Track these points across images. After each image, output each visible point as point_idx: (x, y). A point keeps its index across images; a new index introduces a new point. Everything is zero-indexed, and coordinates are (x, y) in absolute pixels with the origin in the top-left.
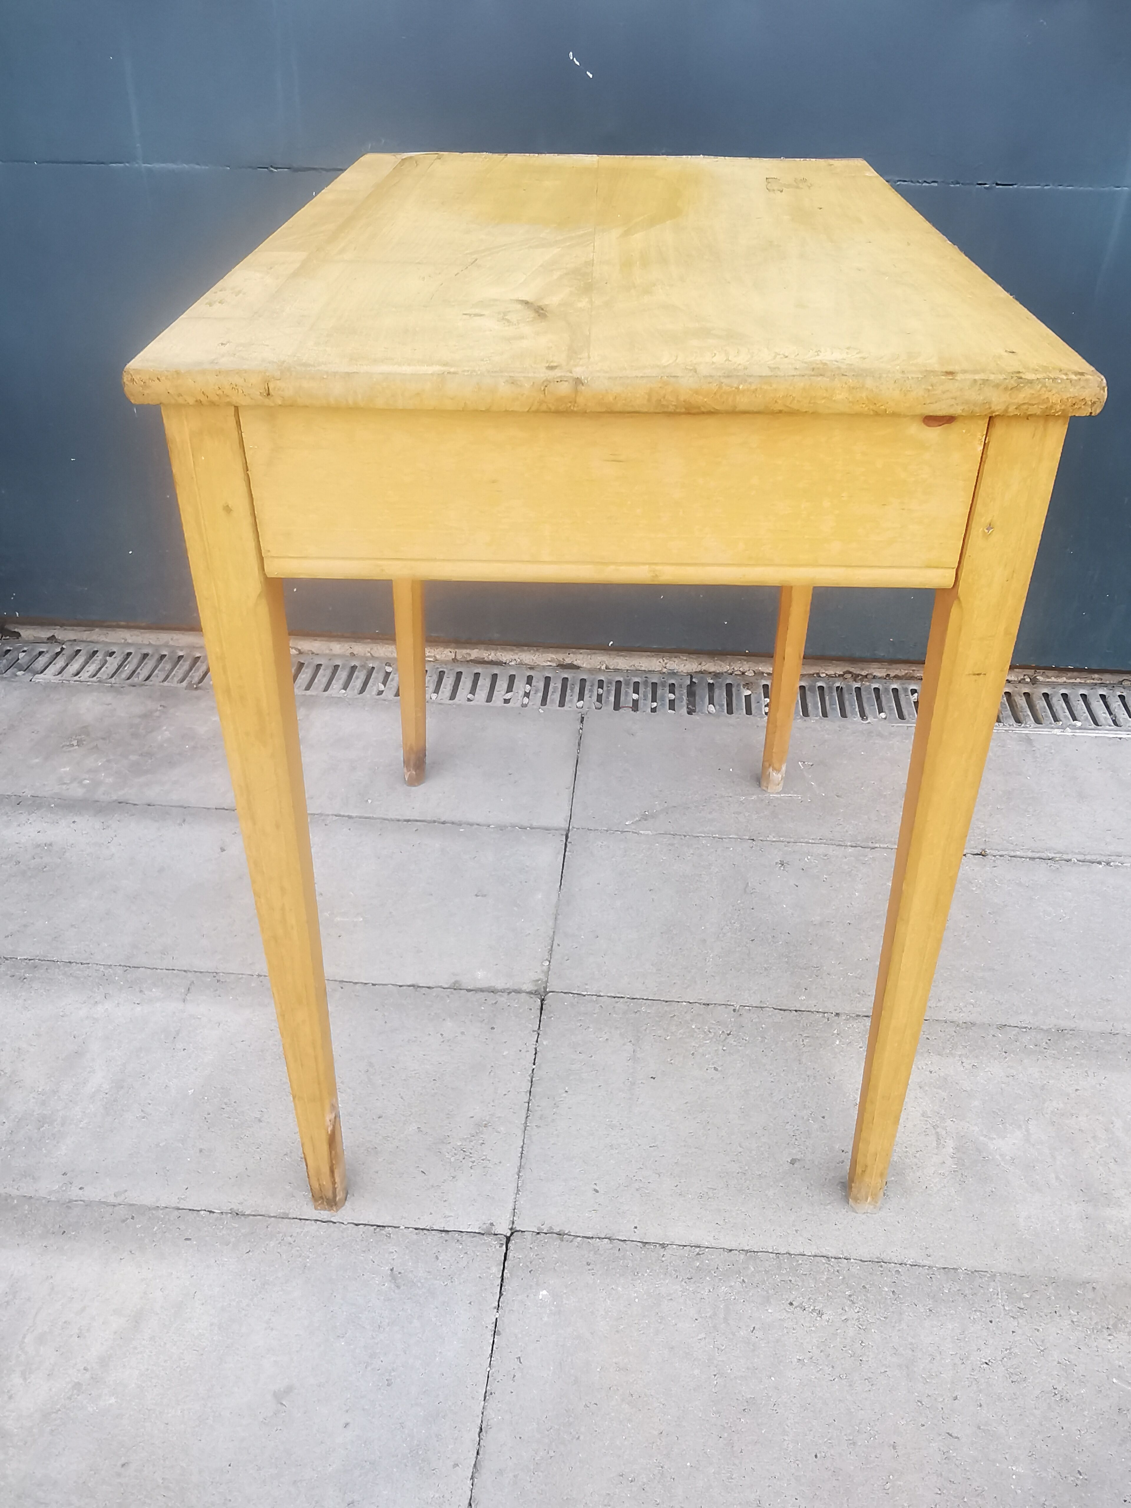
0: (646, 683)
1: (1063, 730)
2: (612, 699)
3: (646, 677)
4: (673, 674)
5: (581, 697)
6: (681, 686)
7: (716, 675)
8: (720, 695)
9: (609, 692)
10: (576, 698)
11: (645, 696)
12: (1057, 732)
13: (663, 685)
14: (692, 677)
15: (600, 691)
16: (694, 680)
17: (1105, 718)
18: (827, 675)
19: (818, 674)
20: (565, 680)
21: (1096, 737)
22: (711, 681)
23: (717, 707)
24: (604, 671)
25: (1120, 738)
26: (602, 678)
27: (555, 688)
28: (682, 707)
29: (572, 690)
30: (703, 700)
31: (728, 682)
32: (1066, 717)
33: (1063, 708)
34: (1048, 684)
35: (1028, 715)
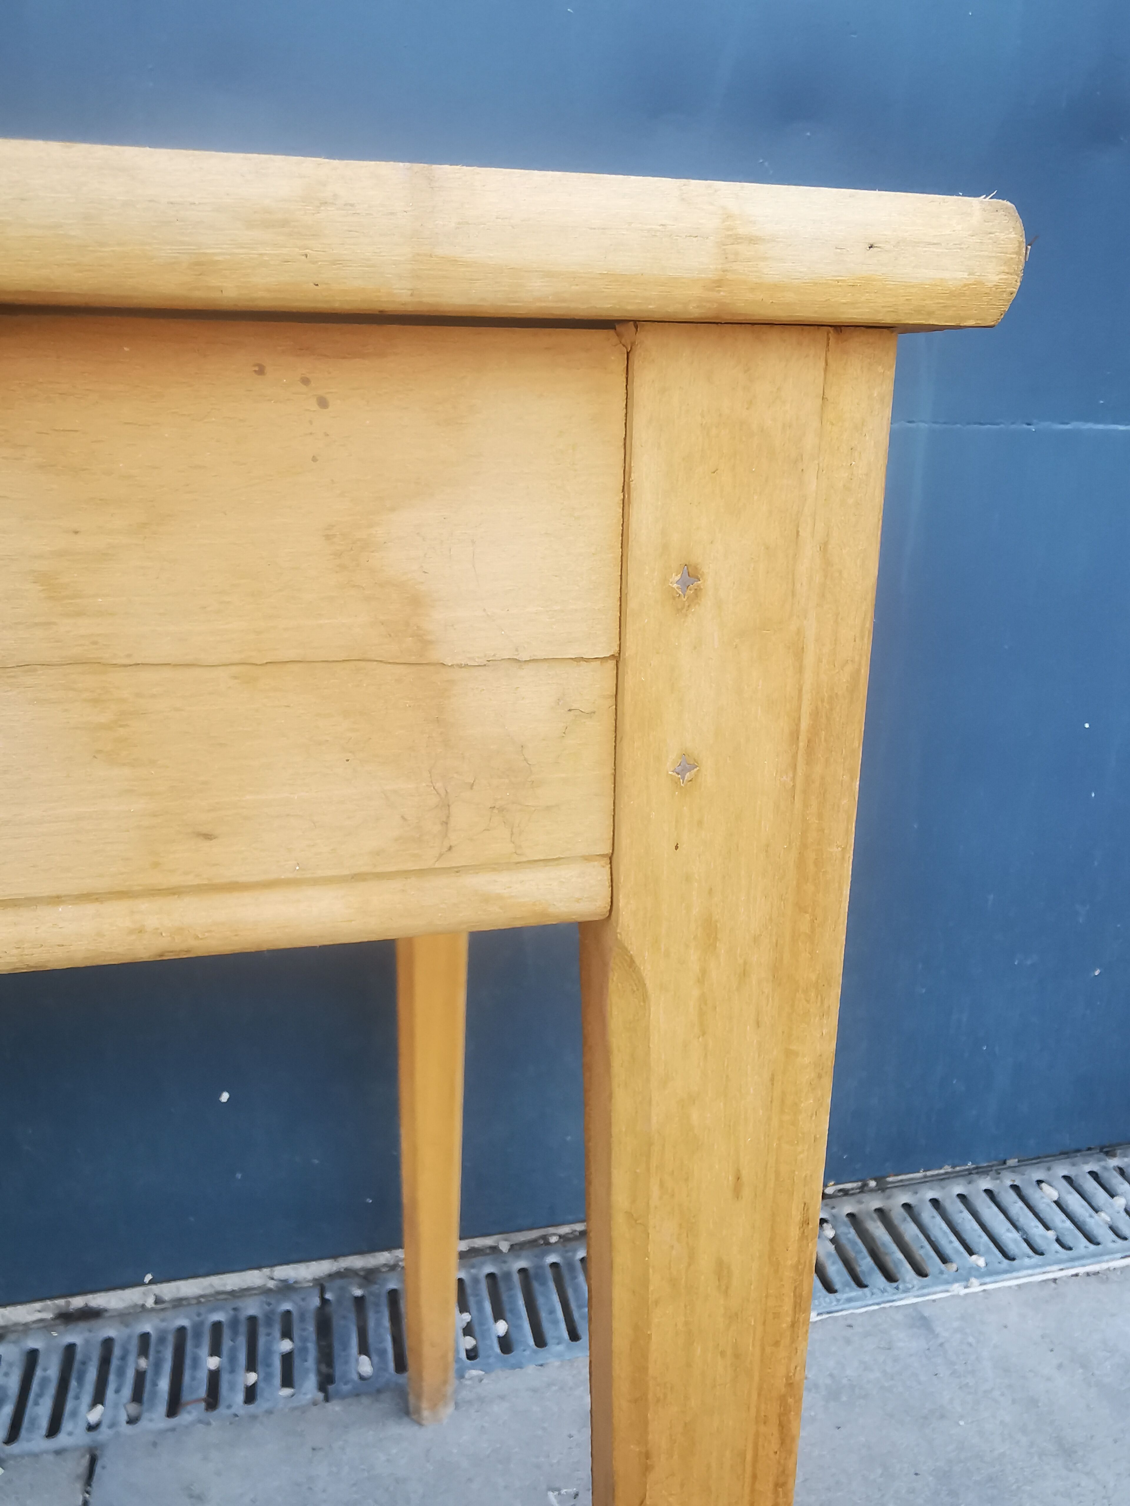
0: (234, 1323)
1: (963, 1283)
2: (164, 1385)
3: (235, 1309)
4: (287, 1288)
5: (99, 1398)
6: (302, 1317)
7: (369, 1276)
8: (378, 1324)
9: (157, 1366)
10: (87, 1397)
11: (233, 1360)
12: (957, 1289)
13: (269, 1320)
14: (323, 1291)
15: (143, 1363)
16: (328, 1296)
17: (1015, 1241)
18: (560, 1236)
19: (545, 1238)
20: (70, 1349)
21: (1019, 1286)
22: (358, 1292)
23: (376, 1358)
24: (152, 1310)
25: (1055, 1280)
26: (147, 1328)
27: (45, 1381)
28: (307, 1371)
29: (81, 1380)
30: (346, 1346)
31: (392, 1286)
32: (957, 1251)
33: (945, 1233)
34: (903, 1186)
35: (900, 1260)
